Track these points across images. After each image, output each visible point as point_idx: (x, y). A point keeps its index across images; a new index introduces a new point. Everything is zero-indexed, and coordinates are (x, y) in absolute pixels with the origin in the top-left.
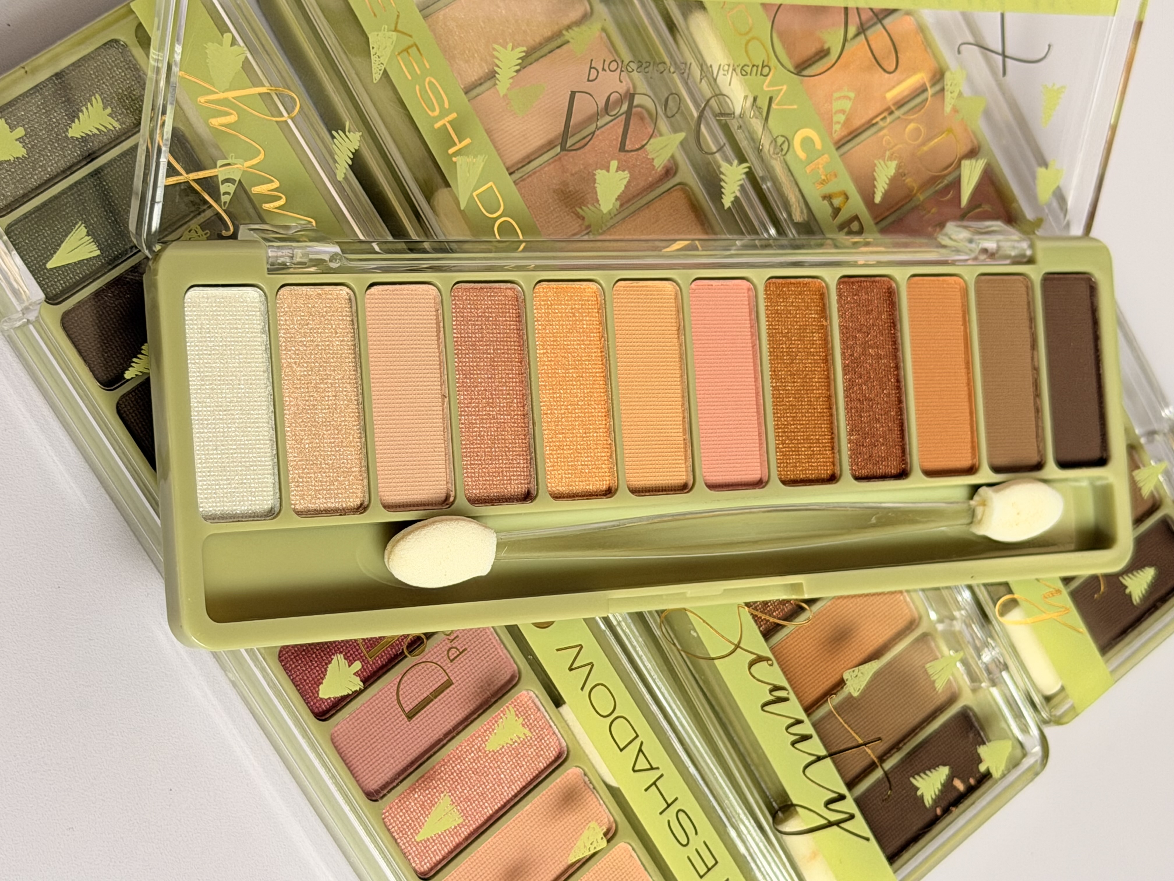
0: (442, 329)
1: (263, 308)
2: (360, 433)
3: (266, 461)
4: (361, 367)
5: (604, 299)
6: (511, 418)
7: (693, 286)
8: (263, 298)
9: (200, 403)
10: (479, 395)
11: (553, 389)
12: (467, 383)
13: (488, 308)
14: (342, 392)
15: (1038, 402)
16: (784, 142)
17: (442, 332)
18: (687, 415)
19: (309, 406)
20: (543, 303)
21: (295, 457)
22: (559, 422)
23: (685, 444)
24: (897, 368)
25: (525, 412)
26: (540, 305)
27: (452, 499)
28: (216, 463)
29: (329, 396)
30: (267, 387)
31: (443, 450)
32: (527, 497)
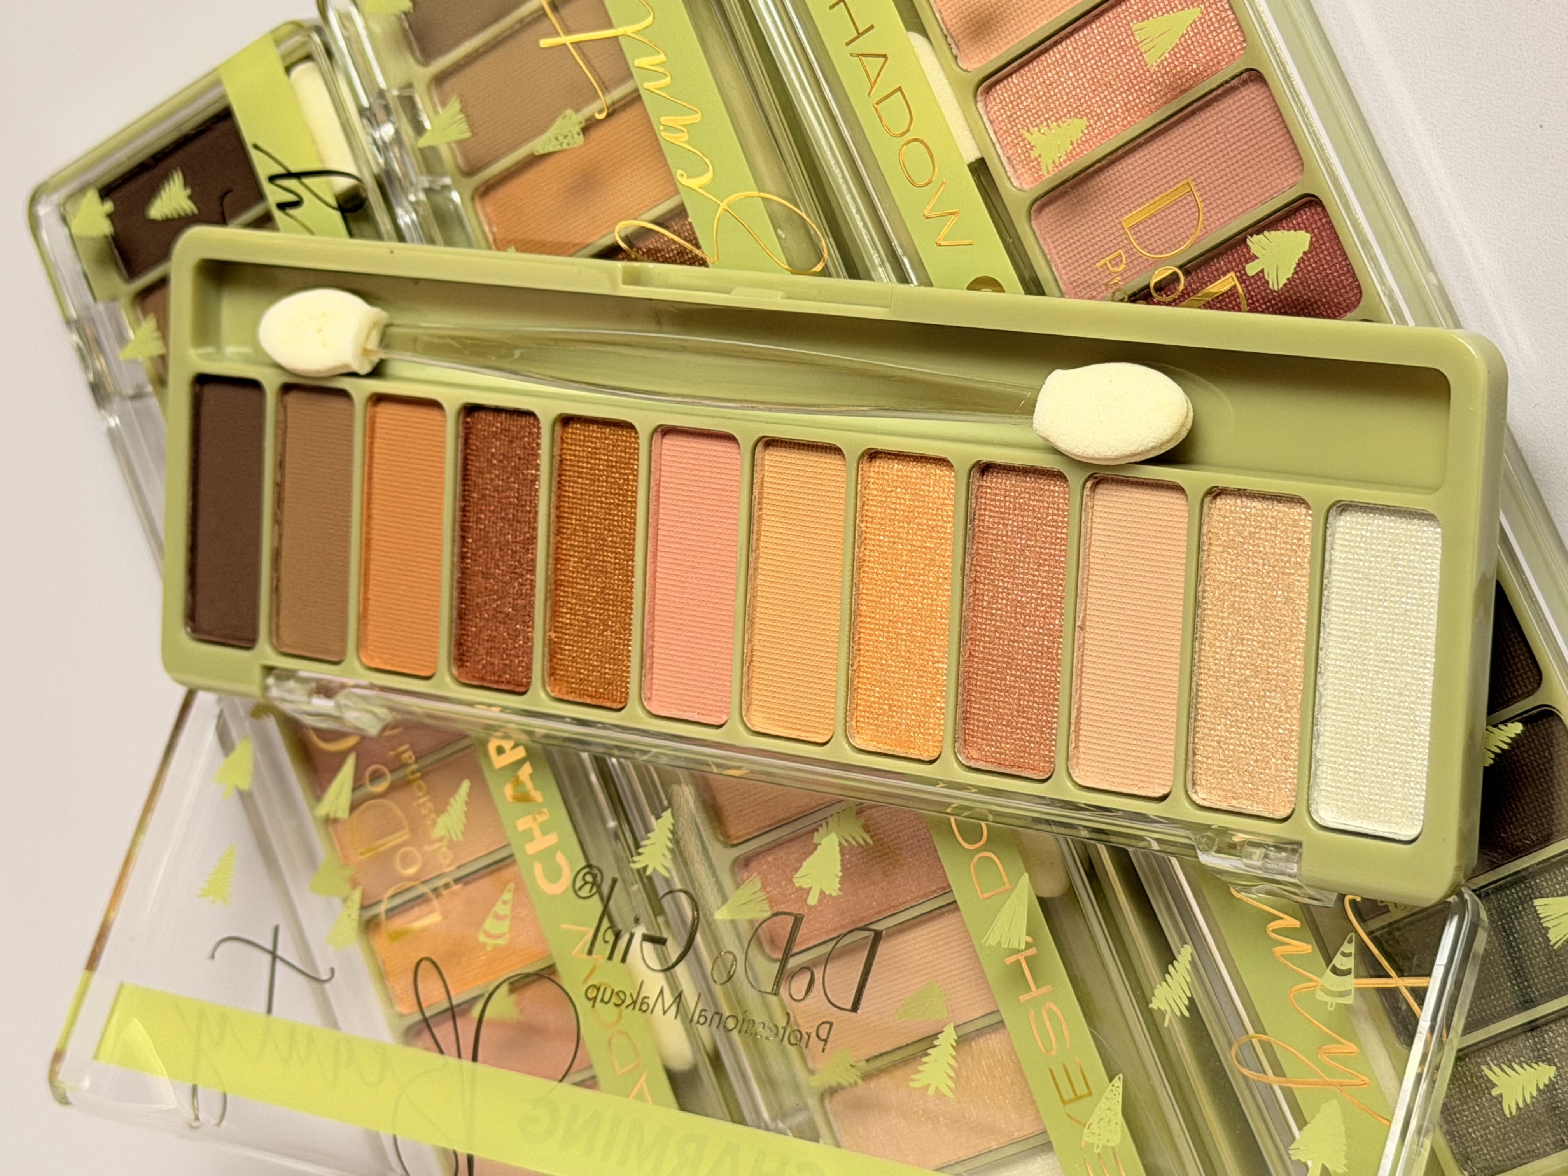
0: (1073, 721)
1: (1316, 794)
2: (1203, 598)
3: (1340, 582)
4: (1191, 689)
5: (846, 721)
6: (993, 580)
7: (725, 718)
8: (1312, 809)
9: (1421, 679)
10: (1035, 622)
11: (932, 611)
12: (1048, 641)
13: (1007, 738)
14: (1222, 659)
15: (279, 476)
16: (580, 889)
17: (1074, 715)
18: (754, 543)
19: (1270, 648)
20: (931, 731)
21: (1299, 581)
22: (929, 565)
23: (759, 503)
24: (463, 557)
25: (974, 585)
26: (934, 730)
27: (1089, 484)
28: (1409, 592)
29: (1241, 656)
30: (1325, 684)
31: (1092, 554)
32: (985, 468)
